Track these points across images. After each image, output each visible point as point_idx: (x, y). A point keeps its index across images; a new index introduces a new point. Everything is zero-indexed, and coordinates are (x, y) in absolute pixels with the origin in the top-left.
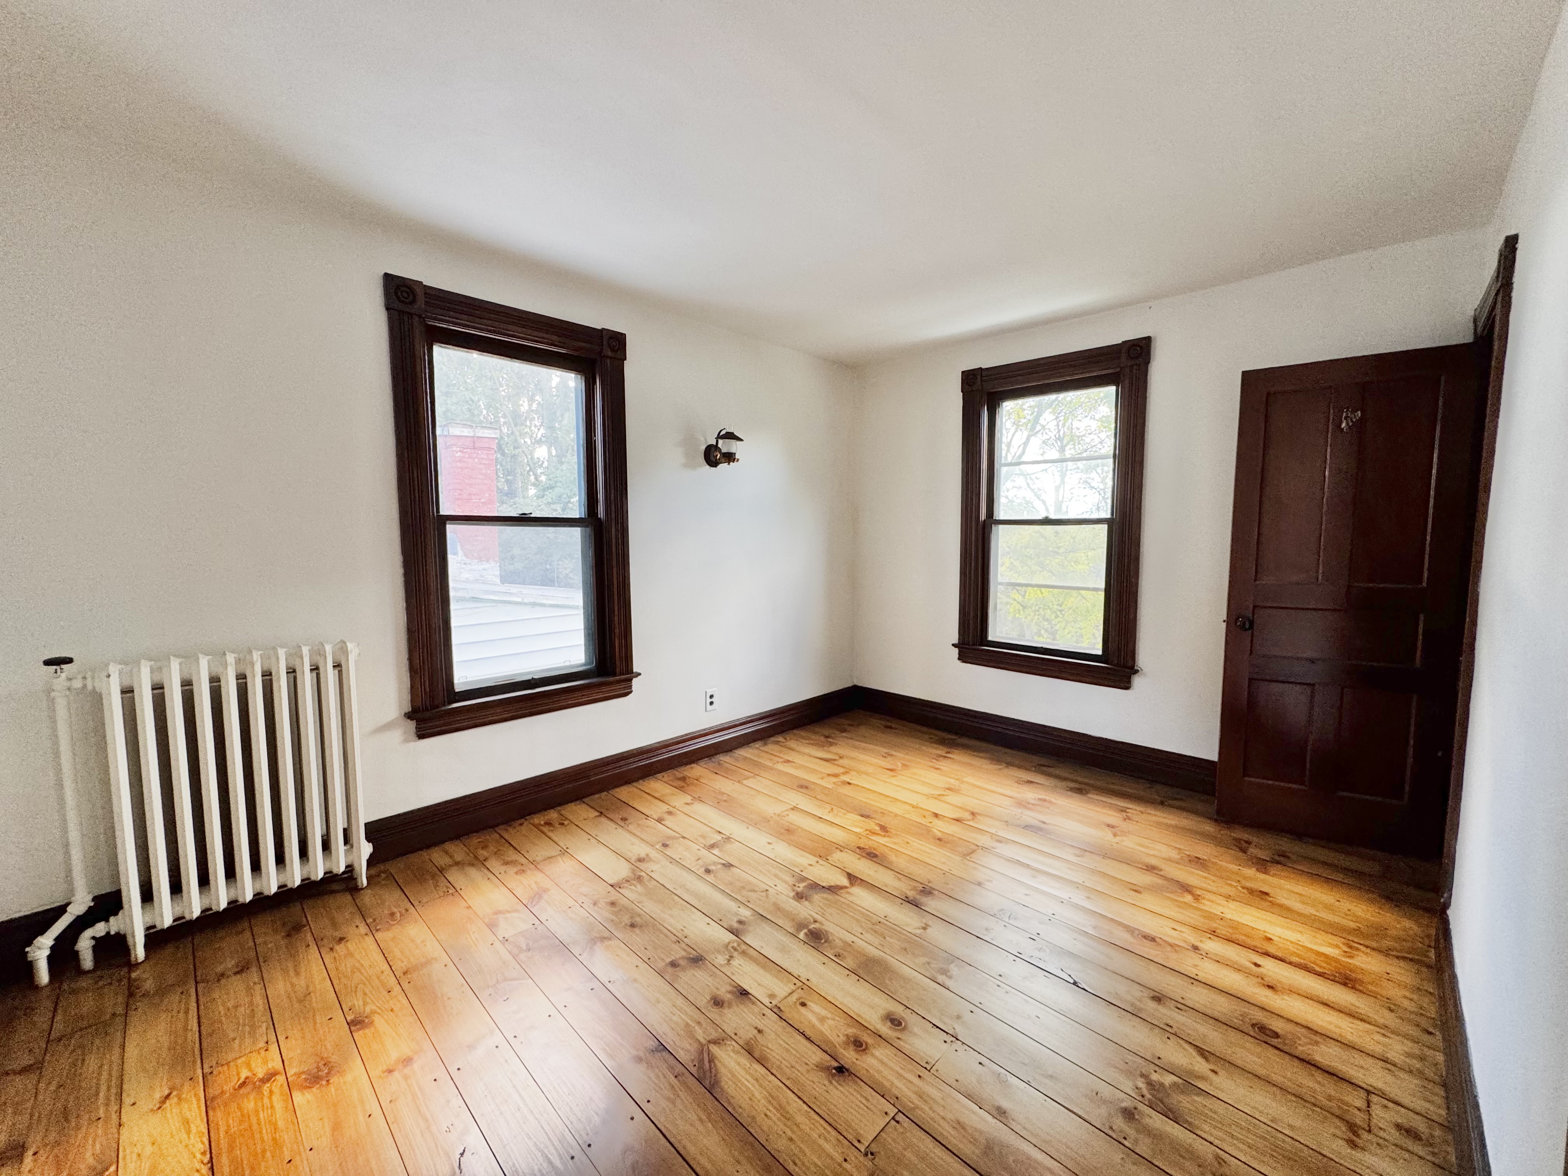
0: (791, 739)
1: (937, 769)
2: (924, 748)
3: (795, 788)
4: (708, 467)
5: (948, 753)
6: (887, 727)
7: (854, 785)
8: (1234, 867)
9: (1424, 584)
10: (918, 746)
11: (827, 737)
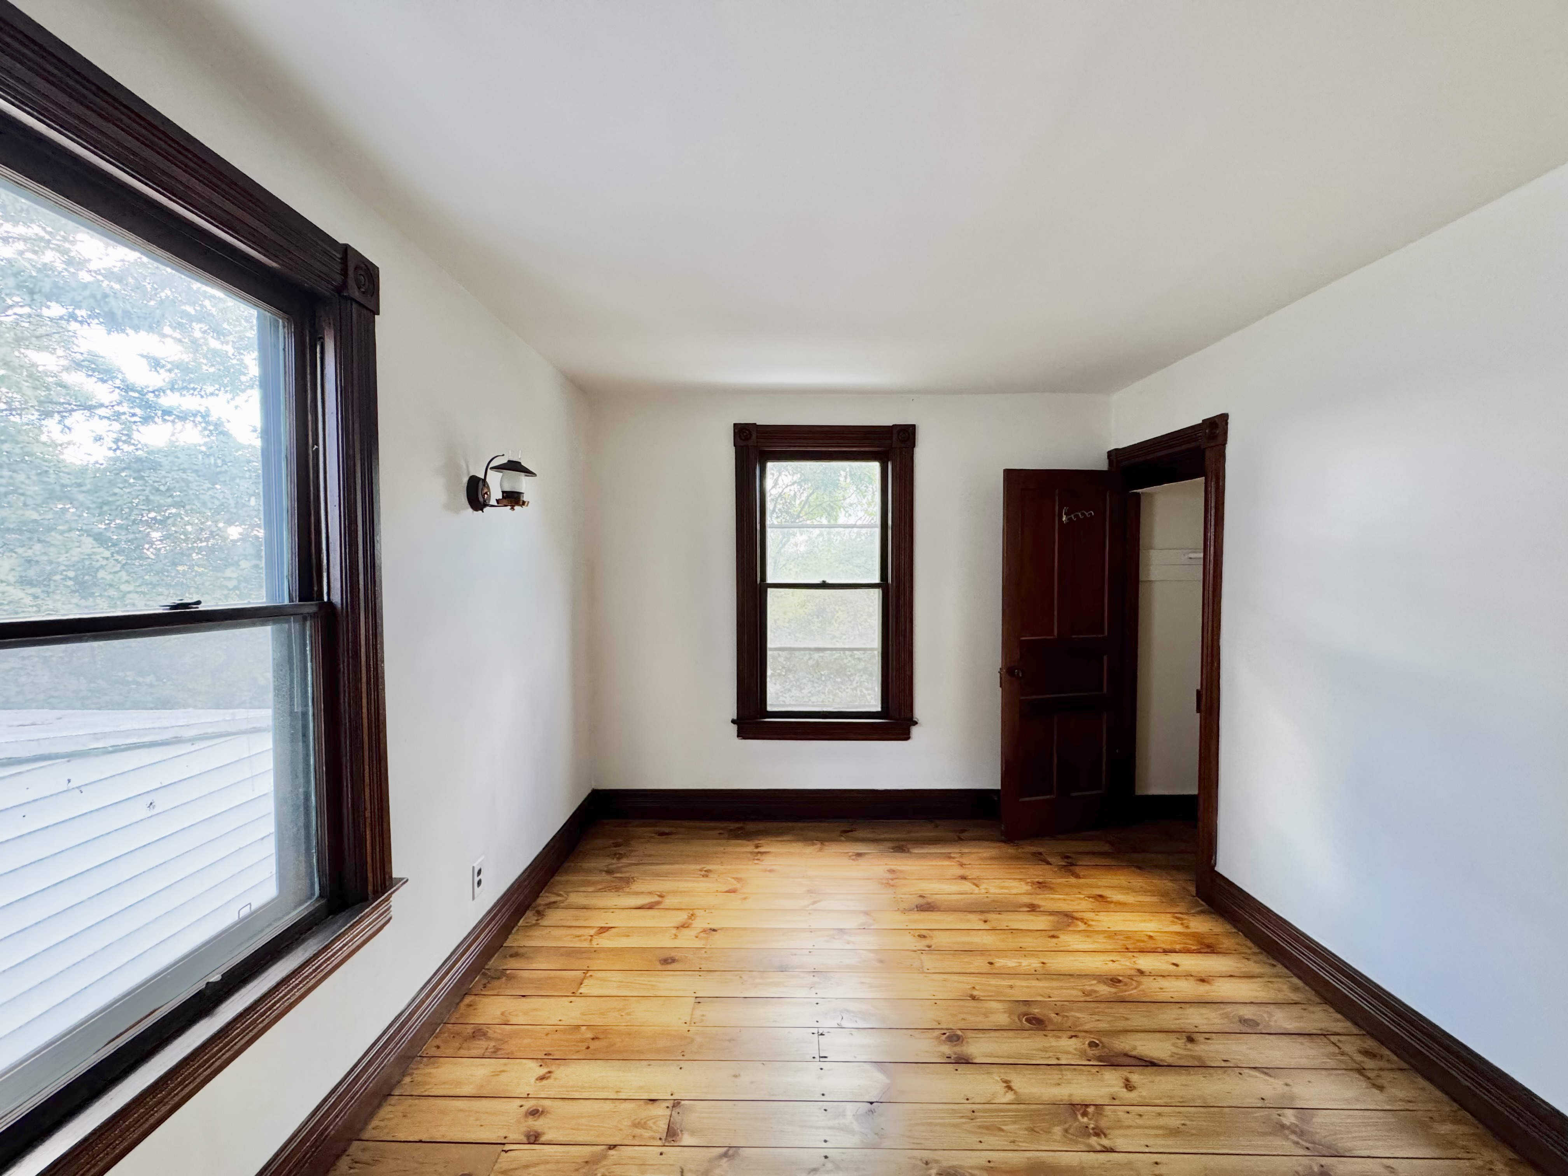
0: (567, 893)
1: (771, 871)
2: (729, 849)
3: (660, 967)
4: (470, 510)
5: (757, 847)
6: (662, 834)
7: (721, 929)
8: (1063, 880)
9: (1106, 634)
10: (721, 849)
11: (609, 872)
